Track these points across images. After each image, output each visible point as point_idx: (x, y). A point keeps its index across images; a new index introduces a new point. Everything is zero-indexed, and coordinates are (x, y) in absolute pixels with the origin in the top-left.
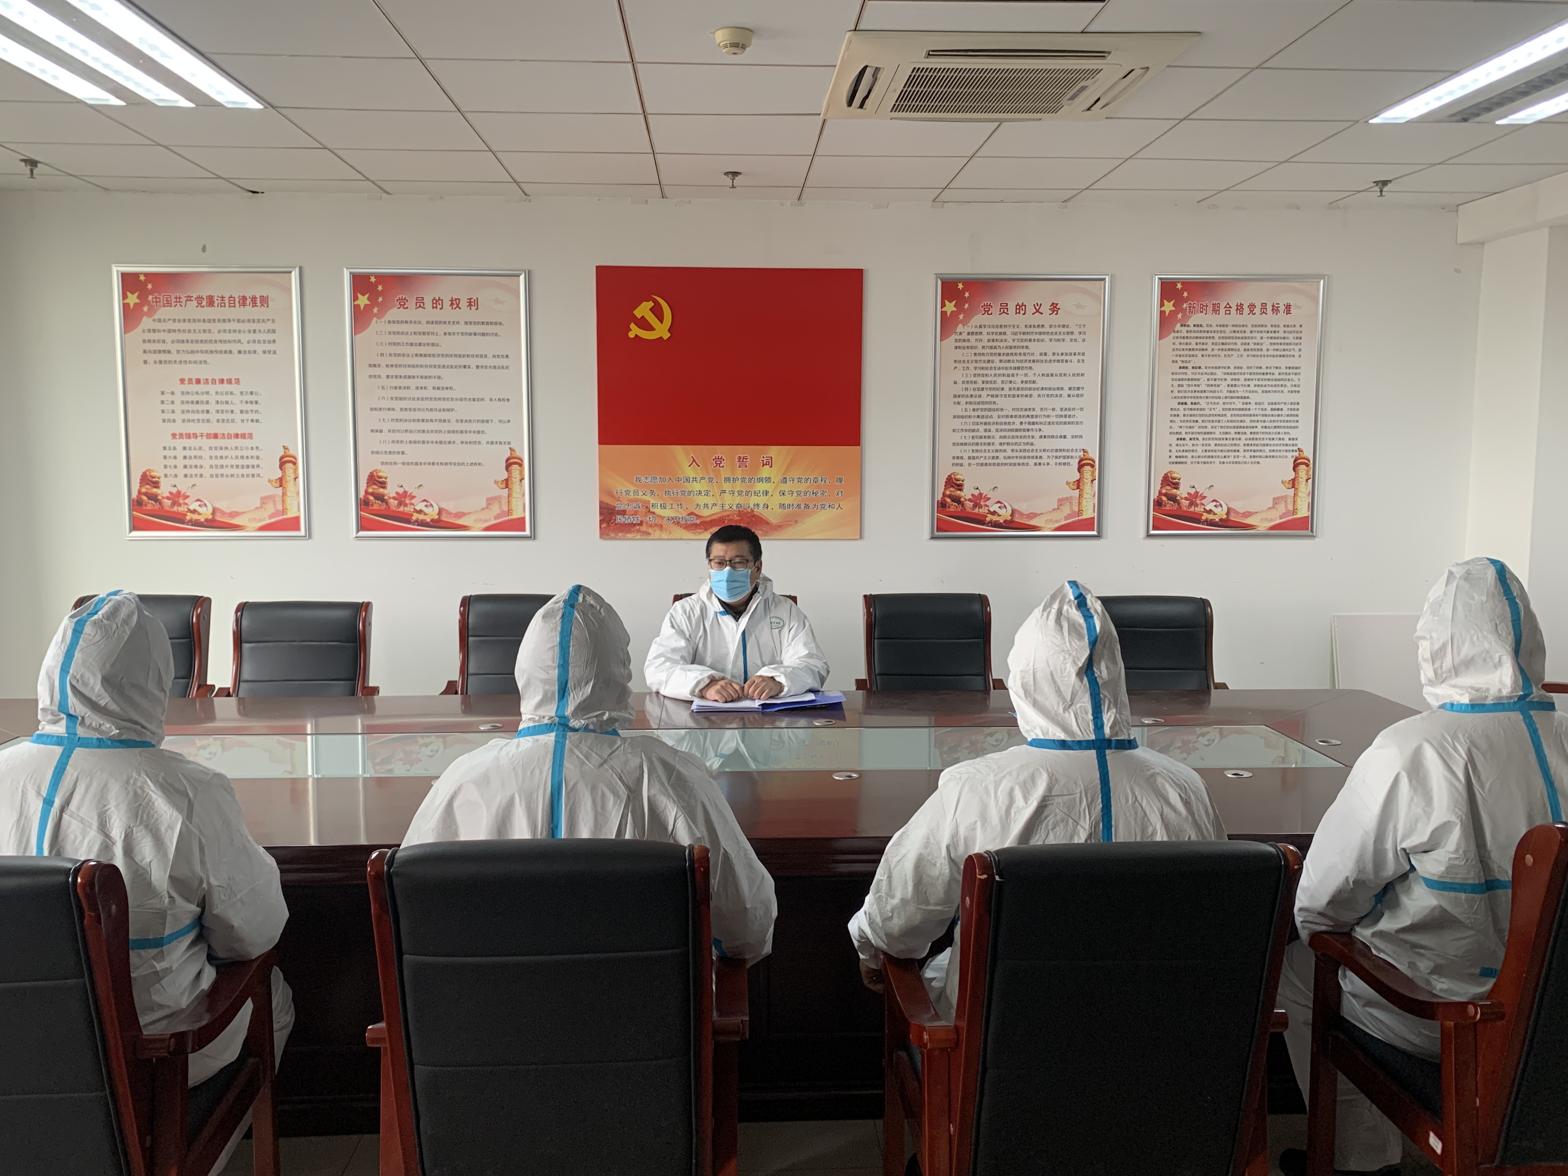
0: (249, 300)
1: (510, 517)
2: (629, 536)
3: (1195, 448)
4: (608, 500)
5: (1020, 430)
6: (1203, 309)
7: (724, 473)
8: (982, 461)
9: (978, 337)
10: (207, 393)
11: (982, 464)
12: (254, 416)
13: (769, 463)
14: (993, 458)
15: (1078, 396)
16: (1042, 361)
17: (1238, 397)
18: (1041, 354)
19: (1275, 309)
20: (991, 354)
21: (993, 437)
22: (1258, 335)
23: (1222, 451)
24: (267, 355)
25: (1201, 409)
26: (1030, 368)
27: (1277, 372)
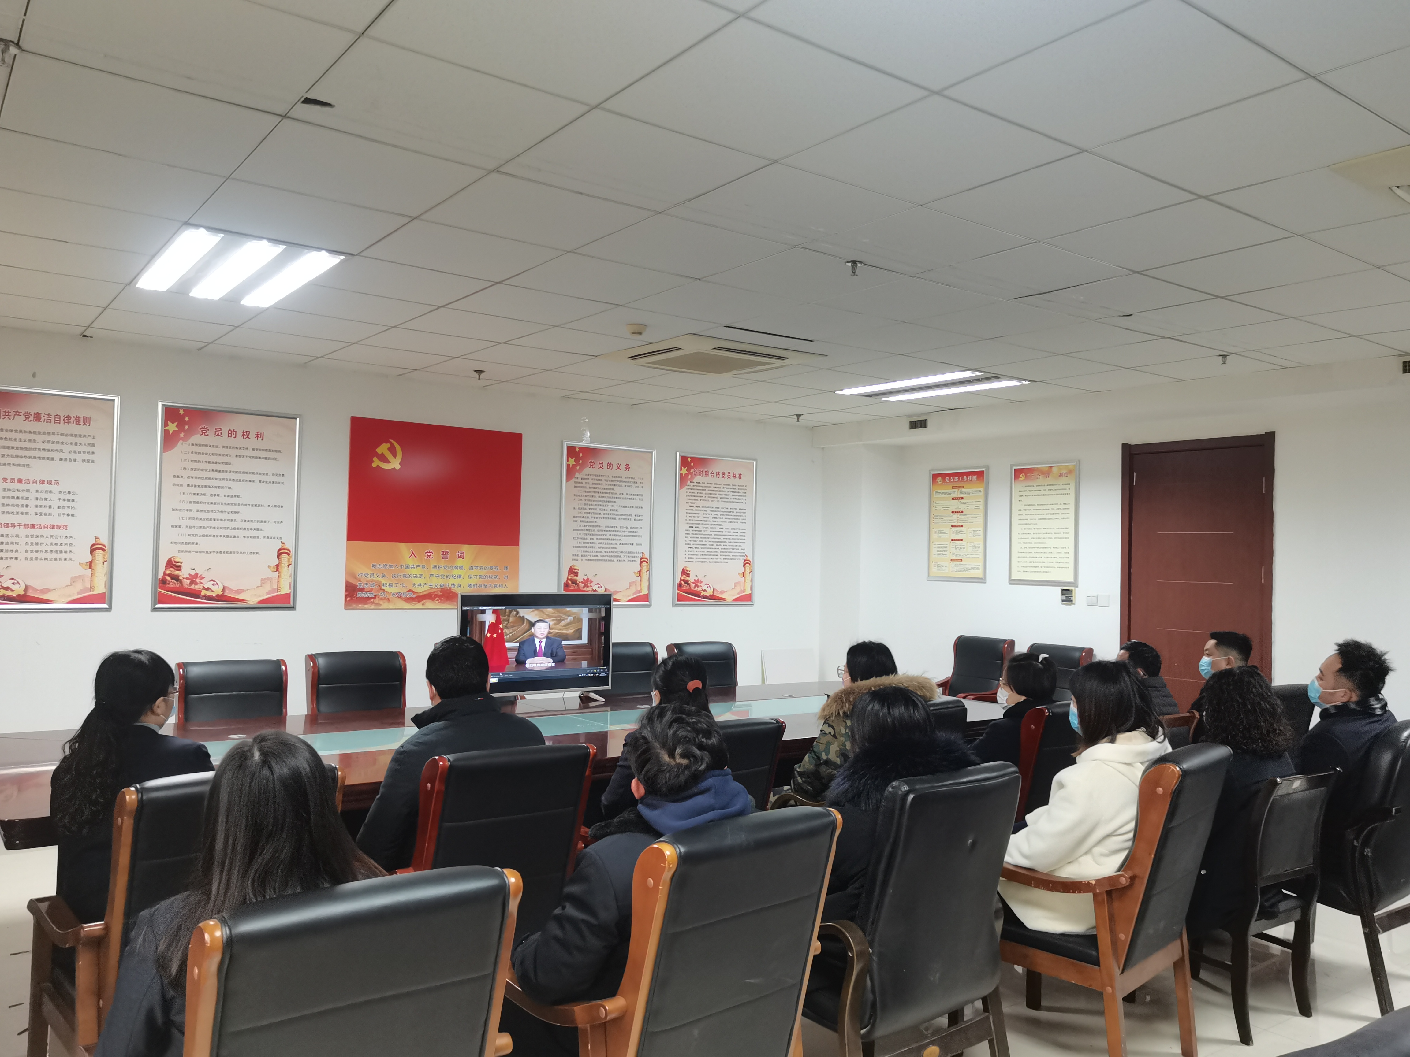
0: (73, 419)
1: (279, 593)
2: (366, 606)
3: (697, 553)
4: (352, 581)
5: (609, 539)
6: (701, 473)
7: (433, 562)
8: (589, 558)
9: (587, 481)
10: (28, 491)
11: (589, 560)
12: (70, 512)
13: (462, 556)
14: (595, 556)
15: (639, 520)
16: (621, 498)
17: (717, 525)
18: (620, 494)
19: (734, 476)
20: (594, 492)
21: (595, 543)
22: (727, 490)
23: (710, 555)
24: (86, 463)
25: (700, 531)
26: (615, 502)
27: (735, 511)
